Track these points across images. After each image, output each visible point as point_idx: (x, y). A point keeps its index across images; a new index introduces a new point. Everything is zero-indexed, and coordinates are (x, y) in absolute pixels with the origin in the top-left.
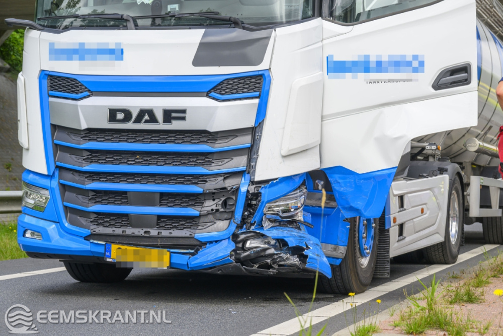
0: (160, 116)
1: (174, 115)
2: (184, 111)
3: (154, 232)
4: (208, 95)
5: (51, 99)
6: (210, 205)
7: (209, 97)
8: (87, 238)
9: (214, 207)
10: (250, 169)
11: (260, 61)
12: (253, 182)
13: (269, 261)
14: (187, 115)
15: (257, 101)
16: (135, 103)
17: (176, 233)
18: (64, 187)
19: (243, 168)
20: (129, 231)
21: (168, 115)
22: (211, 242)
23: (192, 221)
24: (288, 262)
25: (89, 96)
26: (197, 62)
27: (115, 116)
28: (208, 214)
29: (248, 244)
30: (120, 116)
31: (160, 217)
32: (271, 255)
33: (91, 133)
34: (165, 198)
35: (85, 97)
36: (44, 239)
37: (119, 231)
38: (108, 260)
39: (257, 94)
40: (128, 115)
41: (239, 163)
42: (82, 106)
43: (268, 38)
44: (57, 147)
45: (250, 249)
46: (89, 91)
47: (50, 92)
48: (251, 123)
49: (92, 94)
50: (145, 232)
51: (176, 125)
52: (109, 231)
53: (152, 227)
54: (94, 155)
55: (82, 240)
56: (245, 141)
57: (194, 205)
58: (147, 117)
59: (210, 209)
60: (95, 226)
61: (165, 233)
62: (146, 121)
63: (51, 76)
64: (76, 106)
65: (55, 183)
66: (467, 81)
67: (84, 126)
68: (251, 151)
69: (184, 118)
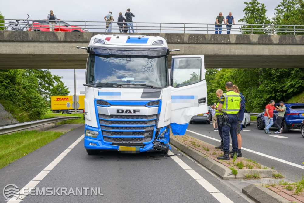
0: (132, 111)
1: (136, 111)
2: (139, 110)
3: (131, 142)
4: (145, 106)
5: (98, 107)
6: (146, 134)
7: (146, 106)
8: (111, 145)
9: (147, 135)
10: (156, 125)
11: (159, 97)
12: (157, 128)
13: (160, 148)
14: (140, 111)
15: (158, 107)
16: (125, 108)
17: (138, 142)
18: (102, 131)
19: (155, 125)
20: (124, 142)
21: (135, 111)
22: (147, 144)
23: (141, 139)
24: (164, 148)
25: (110, 106)
26: (142, 97)
27: (119, 111)
28: (146, 137)
29: (155, 144)
30: (120, 111)
31: (132, 138)
32: (160, 146)
33: (112, 116)
34: (134, 133)
35: (109, 106)
36: (97, 145)
37: (121, 142)
38: (118, 150)
39: (158, 105)
40: (123, 111)
41: (153, 123)
42: (109, 109)
43: (161, 91)
44: (100, 120)
45: (155, 145)
46: (110, 104)
47: (98, 105)
48: (157, 113)
49: (111, 105)
50: (129, 142)
51: (137, 114)
52: (118, 142)
53: (130, 141)
54: (112, 122)
55: (109, 145)
56: (155, 118)
57: (142, 135)
58: (128, 112)
59: (146, 136)
60: (113, 141)
61: (134, 142)
62: (128, 113)
63: (97, 100)
64: (107, 109)
65: (100, 130)
66: (205, 102)
67: (109, 114)
68: (156, 121)
69: (139, 112)
